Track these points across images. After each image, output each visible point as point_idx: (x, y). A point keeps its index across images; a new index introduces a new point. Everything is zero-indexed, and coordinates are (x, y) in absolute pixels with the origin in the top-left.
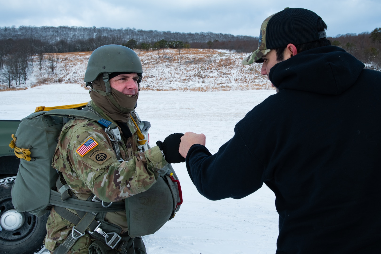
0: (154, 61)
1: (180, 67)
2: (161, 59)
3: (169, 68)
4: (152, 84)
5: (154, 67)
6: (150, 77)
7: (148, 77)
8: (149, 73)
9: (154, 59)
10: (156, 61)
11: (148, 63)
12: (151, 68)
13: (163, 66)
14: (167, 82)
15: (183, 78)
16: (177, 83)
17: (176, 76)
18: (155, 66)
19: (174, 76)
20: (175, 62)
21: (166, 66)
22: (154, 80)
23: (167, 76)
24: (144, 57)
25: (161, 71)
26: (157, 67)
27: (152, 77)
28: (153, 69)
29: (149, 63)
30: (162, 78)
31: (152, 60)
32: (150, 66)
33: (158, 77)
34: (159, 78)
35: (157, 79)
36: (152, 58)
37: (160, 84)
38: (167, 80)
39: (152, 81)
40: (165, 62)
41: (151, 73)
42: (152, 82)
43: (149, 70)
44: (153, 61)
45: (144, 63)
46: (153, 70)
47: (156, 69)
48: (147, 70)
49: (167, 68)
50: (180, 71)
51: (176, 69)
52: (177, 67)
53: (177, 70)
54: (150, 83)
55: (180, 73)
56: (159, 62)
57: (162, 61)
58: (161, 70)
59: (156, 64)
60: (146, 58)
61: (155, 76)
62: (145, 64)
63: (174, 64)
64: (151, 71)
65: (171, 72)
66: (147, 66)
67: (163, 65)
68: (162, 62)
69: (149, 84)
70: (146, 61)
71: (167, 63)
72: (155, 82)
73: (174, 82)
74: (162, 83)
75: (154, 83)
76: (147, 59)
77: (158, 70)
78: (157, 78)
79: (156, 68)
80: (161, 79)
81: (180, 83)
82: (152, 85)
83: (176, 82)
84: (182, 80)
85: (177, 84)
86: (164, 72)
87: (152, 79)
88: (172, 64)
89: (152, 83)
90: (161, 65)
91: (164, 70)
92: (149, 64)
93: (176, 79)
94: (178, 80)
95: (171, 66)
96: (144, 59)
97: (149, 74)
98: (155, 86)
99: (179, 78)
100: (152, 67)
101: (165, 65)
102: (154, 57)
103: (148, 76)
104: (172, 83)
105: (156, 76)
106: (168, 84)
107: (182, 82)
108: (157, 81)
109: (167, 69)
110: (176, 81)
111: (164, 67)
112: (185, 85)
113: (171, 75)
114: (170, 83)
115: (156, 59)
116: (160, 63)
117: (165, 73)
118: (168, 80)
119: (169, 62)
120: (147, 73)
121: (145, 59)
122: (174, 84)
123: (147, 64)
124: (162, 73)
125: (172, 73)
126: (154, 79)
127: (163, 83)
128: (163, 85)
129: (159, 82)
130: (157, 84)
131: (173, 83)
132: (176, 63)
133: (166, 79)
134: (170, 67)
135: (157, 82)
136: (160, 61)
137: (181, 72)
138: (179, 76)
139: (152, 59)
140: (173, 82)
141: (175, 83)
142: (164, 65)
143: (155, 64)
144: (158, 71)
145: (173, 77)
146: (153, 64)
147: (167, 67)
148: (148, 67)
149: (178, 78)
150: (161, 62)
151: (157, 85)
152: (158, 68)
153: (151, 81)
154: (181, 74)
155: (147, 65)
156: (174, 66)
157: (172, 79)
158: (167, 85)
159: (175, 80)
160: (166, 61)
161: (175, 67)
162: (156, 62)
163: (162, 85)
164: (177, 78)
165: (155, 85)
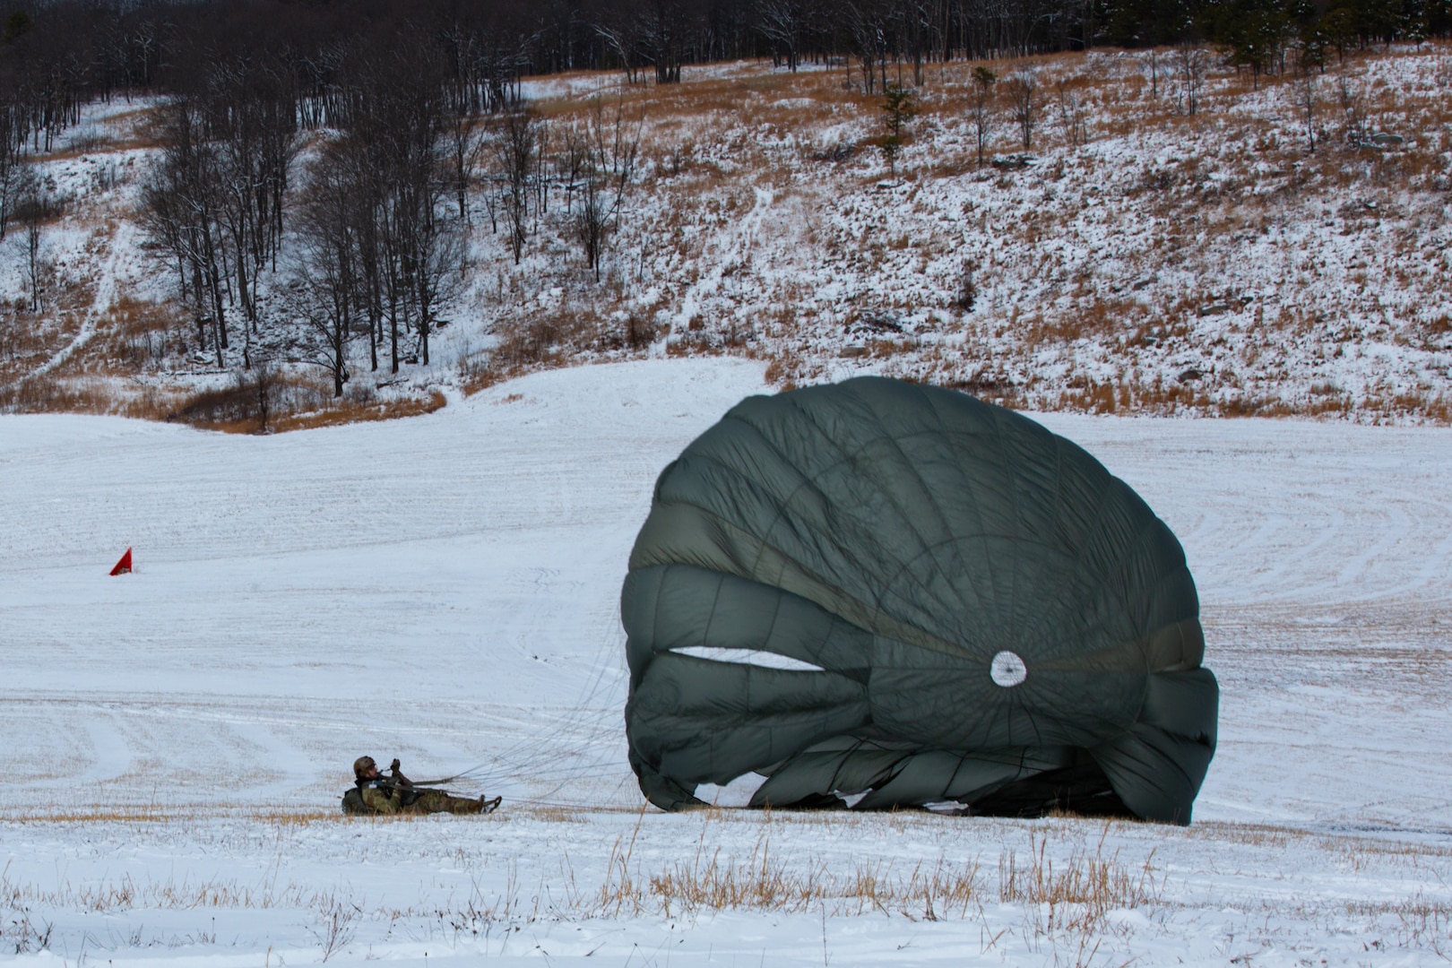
0: (1275, 175)
1: (1434, 228)
2: (1323, 155)
3: (1360, 228)
4: (1219, 358)
5: (1264, 219)
6: (1216, 303)
7: (1205, 306)
8: (1222, 271)
9: (1276, 160)
10: (1290, 169)
11: (1228, 185)
12: (1239, 233)
13: (1326, 213)
14: (1319, 341)
15: (1428, 314)
16: (1389, 349)
17: (1391, 295)
18: (1273, 211)
19: (1376, 300)
20: (1413, 180)
21: (1345, 218)
22: (1235, 329)
23: (1330, 296)
24: (1211, 138)
25: (1300, 256)
26: (1283, 218)
27: (1234, 302)
28: (1253, 241)
29: (1240, 185)
30: (1293, 310)
31: (1262, 166)
32: (1241, 211)
33: (1266, 308)
34: (1272, 313)
35: (1258, 323)
36: (1267, 148)
37: (1269, 355)
38: (1322, 325)
39: (1225, 337)
40: (1345, 180)
41: (1233, 276)
42: (1221, 341)
43: (1223, 243)
44: (1266, 176)
45: (1207, 185)
46: (1254, 248)
47: (1274, 243)
48: (1212, 247)
49: (1347, 233)
50: (1428, 257)
51: (1405, 242)
52: (1418, 225)
53: (1412, 249)
54: (1210, 354)
55: (1424, 273)
56: (1307, 175)
57: (1324, 172)
58: (1304, 246)
59: (1281, 199)
60: (1224, 149)
61: (1249, 300)
62: (1206, 196)
63: (1403, 198)
64: (1233, 257)
65: (1363, 265)
66: (1216, 215)
67: (1327, 207)
68: (1324, 184)
69: (1201, 358)
70: (1222, 176)
71: (1353, 193)
72: (1241, 345)
73: (1366, 341)
74: (1285, 353)
75: (1235, 350)
76: (1229, 157)
77: (1286, 246)
78: (1260, 312)
79: (1274, 231)
80: (1286, 316)
81: (1400, 351)
82: (1220, 366)
83: (1380, 340)
84: (1420, 327)
85: (1379, 360)
86: (1323, 264)
87: (1231, 317)
88: (1389, 201)
89: (1218, 350)
90: (1316, 204)
91: (1321, 245)
92: (1237, 196)
93: (1382, 322)
94: (1398, 331)
95: (1377, 215)
96: (1207, 153)
97: (1220, 277)
98: (1237, 371)
99: (1405, 314)
100: (1250, 226)
101: (1340, 202)
102: (1285, 139)
103: (1205, 296)
104: (1350, 348)
105: (1260, 299)
106: (1320, 361)
107: (1419, 343)
108: (1257, 334)
109: (1350, 237)
110: (1377, 336)
111: (1332, 224)
112: (1428, 368)
113: (1355, 286)
114: (1339, 353)
115: (1293, 157)
116: (1313, 191)
117: (1321, 271)
118: (1331, 328)
119: (1375, 185)
120: (1206, 275)
121: (1215, 155)
122: (1361, 361)
123: (1223, 193)
124: (1307, 275)
125: (1371, 271)
126: (1241, 325)
127: (1290, 349)
128: (1290, 362)
129: (1267, 345)
130: (1256, 355)
131: (1356, 347)
132: (1416, 189)
133: (1319, 320)
134: (1371, 221)
135: (1255, 347)
136: (1312, 169)
137: (1431, 267)
138: (1407, 297)
139: (1265, 158)
140: (1358, 343)
141: (1374, 349)
142: (1334, 208)
143: (1273, 198)
144: (1281, 255)
145: (1366, 305)
146: (1262, 200)
147: (1350, 222)
148: (1223, 227)
149: (1397, 316)
150: (1319, 177)
151: (1248, 365)
152: (1292, 229)
153: (1216, 336)
154: (1427, 279)
155: (1218, 204)
156: (1401, 217)
157: (1355, 318)
158: (1316, 370)
159: (1372, 328)
160: (1357, 176)
161: (1403, 224)
162: (1284, 181)
163: (1279, 365)
164: (1390, 314)
165: (1239, 369)
